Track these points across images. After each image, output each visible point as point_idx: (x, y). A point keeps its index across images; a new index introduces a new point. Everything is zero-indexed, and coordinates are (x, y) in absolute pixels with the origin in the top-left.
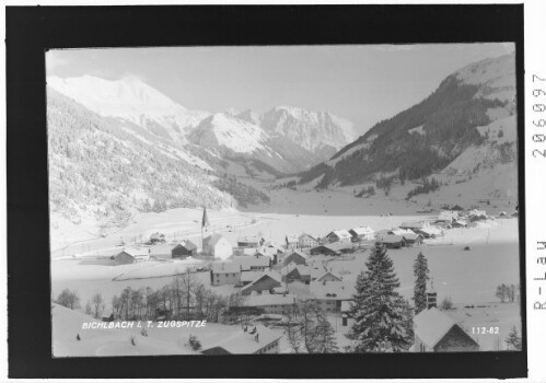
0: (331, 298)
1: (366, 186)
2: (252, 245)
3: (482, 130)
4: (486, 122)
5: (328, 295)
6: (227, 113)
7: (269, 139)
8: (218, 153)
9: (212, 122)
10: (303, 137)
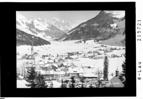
0: (75, 73)
1: (79, 40)
2: (47, 56)
3: (112, 25)
4: (113, 23)
5: (74, 72)
6: (37, 19)
7: (50, 27)
8: (35, 30)
9: (33, 22)
10: (60, 27)
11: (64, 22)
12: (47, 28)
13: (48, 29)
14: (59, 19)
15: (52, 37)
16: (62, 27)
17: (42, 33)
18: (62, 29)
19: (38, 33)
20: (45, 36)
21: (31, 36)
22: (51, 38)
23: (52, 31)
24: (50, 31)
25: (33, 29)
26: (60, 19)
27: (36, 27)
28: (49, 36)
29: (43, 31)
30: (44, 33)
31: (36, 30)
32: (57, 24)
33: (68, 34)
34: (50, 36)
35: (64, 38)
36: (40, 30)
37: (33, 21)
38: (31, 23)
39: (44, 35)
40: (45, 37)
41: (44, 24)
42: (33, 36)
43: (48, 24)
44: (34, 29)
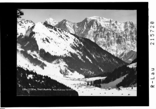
6: (45, 24)
7: (80, 45)
8: (38, 55)
9: (34, 30)
10: (109, 44)
11: (123, 30)
12: (73, 47)
13: (73, 51)
14: (107, 20)
15: (87, 76)
16: (116, 44)
17: (58, 63)
18: (117, 51)
19: (45, 62)
20: (66, 71)
21: (24, 75)
22: (82, 76)
23: (87, 57)
24: (80, 58)
25: (32, 51)
26: (111, 21)
27: (41, 45)
28: (76, 72)
29: (60, 57)
30: (63, 64)
31: (41, 56)
32: (101, 37)
33: (130, 66)
34: (80, 72)
35: (118, 78)
36: (53, 54)
37: (33, 27)
38: (28, 34)
39: (63, 69)
40: (65, 73)
41: (63, 36)
42: (32, 73)
43: (74, 37)
44: (35, 53)
